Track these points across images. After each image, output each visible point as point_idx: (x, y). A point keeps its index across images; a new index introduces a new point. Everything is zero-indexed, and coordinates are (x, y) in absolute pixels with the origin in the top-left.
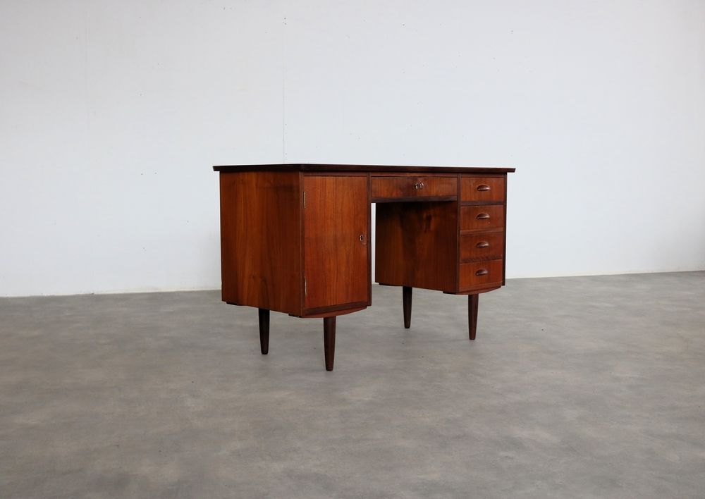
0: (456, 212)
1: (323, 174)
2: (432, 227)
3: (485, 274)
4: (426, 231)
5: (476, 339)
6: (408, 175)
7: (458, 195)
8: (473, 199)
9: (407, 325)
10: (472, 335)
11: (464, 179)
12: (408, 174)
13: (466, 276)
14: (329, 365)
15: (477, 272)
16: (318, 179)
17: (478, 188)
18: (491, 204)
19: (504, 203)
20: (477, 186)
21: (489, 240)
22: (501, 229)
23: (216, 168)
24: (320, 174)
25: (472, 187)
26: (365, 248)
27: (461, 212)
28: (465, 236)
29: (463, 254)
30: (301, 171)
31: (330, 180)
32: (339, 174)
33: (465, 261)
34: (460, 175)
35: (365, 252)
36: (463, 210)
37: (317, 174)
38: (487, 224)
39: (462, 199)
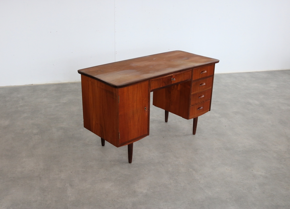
0: (190, 85)
2: (179, 89)
3: (201, 109)
5: (196, 134)
8: (198, 78)
10: (194, 133)
11: (195, 70)
12: (168, 75)
13: (193, 111)
15: (198, 108)
17: (201, 72)
18: (207, 77)
19: (213, 76)
21: (204, 94)
22: (211, 87)
25: (198, 73)
26: (147, 113)
27: (193, 85)
28: (193, 95)
29: (192, 102)
33: (193, 106)
34: (193, 69)
38: (204, 87)
39: (193, 79)
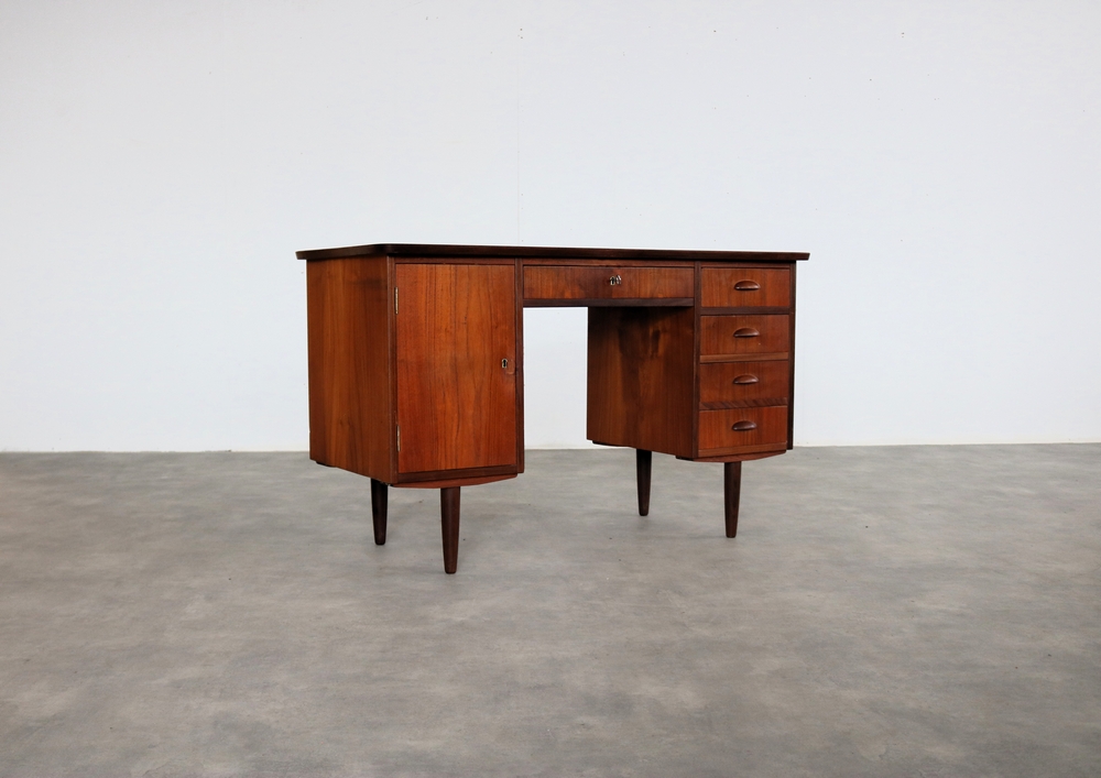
1: (431, 260)
2: (661, 350)
3: (751, 429)
4: (652, 356)
6: (595, 263)
7: (696, 297)
8: (726, 304)
9: (643, 511)
10: (731, 530)
11: (707, 271)
12: (594, 261)
13: (713, 430)
14: (450, 565)
15: (735, 425)
16: (423, 269)
17: (737, 285)
18: (764, 312)
19: (789, 311)
20: (734, 283)
21: (759, 371)
22: (786, 356)
23: (301, 255)
24: (425, 260)
25: (724, 283)
26: (512, 380)
27: (703, 325)
28: (710, 365)
29: (706, 394)
30: (391, 255)
31: (444, 271)
32: (461, 261)
33: (711, 407)
34: (698, 264)
35: (513, 385)
36: (705, 322)
37: (419, 260)
38: (754, 346)
39: (705, 303)
